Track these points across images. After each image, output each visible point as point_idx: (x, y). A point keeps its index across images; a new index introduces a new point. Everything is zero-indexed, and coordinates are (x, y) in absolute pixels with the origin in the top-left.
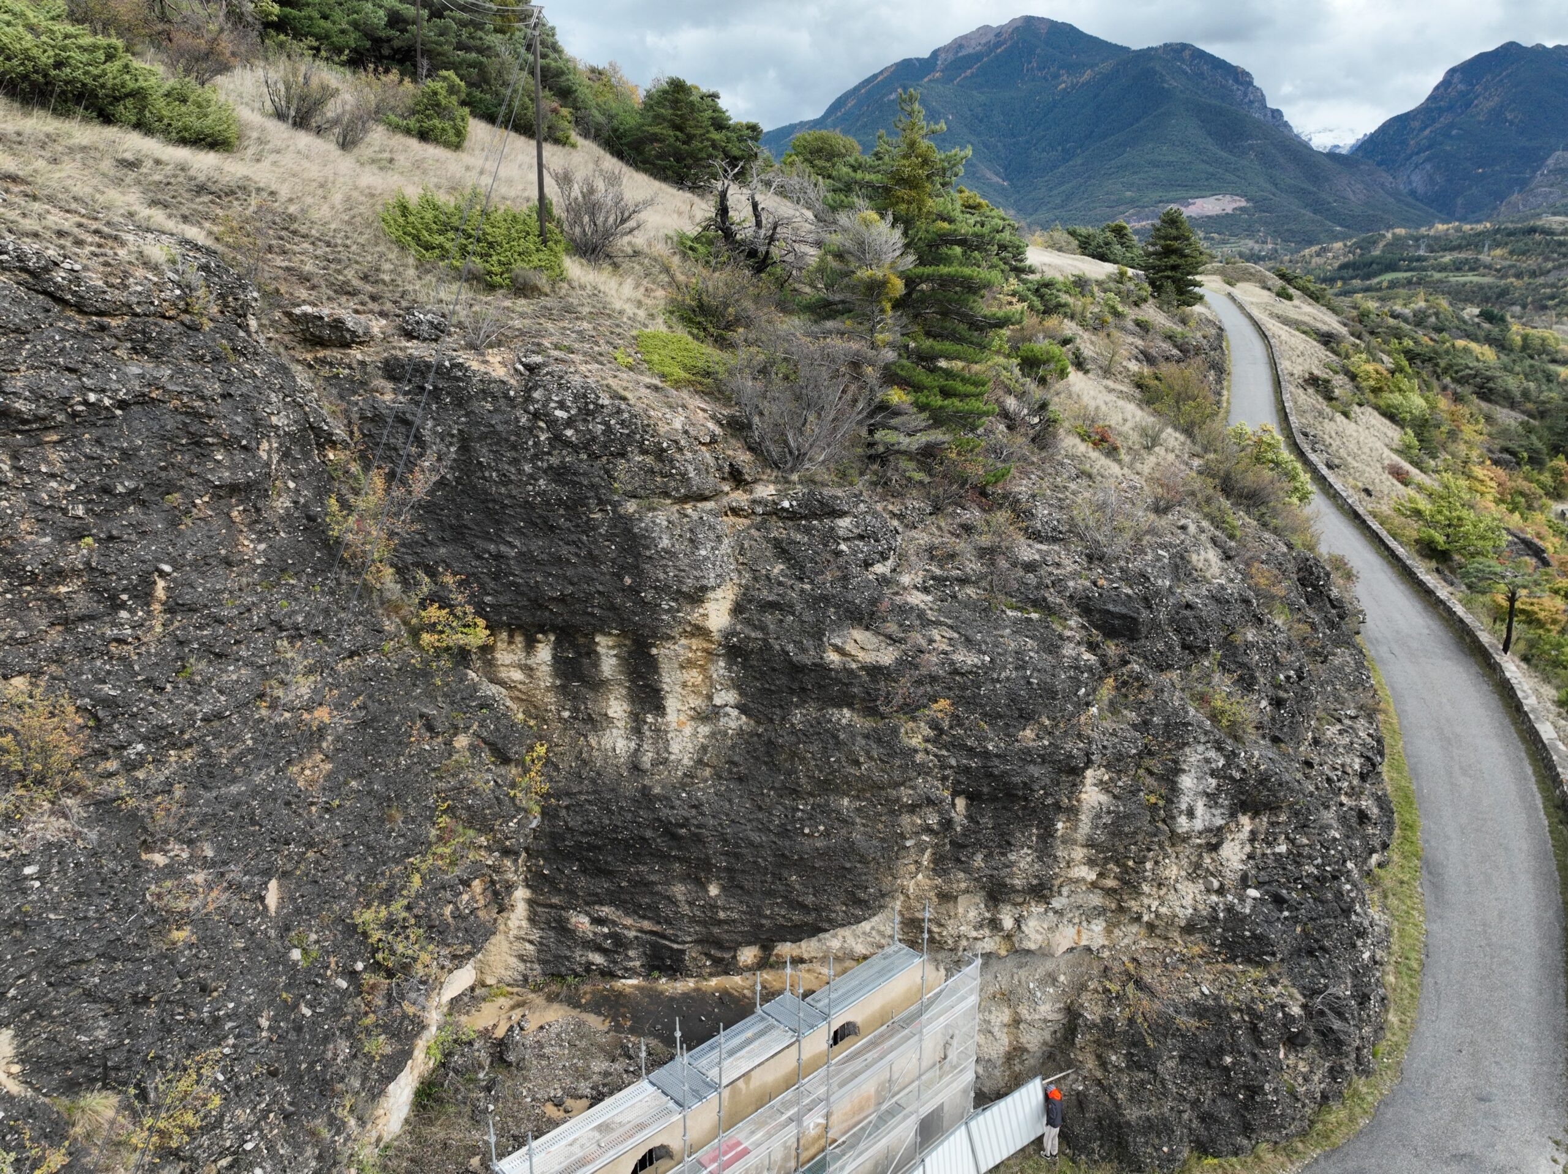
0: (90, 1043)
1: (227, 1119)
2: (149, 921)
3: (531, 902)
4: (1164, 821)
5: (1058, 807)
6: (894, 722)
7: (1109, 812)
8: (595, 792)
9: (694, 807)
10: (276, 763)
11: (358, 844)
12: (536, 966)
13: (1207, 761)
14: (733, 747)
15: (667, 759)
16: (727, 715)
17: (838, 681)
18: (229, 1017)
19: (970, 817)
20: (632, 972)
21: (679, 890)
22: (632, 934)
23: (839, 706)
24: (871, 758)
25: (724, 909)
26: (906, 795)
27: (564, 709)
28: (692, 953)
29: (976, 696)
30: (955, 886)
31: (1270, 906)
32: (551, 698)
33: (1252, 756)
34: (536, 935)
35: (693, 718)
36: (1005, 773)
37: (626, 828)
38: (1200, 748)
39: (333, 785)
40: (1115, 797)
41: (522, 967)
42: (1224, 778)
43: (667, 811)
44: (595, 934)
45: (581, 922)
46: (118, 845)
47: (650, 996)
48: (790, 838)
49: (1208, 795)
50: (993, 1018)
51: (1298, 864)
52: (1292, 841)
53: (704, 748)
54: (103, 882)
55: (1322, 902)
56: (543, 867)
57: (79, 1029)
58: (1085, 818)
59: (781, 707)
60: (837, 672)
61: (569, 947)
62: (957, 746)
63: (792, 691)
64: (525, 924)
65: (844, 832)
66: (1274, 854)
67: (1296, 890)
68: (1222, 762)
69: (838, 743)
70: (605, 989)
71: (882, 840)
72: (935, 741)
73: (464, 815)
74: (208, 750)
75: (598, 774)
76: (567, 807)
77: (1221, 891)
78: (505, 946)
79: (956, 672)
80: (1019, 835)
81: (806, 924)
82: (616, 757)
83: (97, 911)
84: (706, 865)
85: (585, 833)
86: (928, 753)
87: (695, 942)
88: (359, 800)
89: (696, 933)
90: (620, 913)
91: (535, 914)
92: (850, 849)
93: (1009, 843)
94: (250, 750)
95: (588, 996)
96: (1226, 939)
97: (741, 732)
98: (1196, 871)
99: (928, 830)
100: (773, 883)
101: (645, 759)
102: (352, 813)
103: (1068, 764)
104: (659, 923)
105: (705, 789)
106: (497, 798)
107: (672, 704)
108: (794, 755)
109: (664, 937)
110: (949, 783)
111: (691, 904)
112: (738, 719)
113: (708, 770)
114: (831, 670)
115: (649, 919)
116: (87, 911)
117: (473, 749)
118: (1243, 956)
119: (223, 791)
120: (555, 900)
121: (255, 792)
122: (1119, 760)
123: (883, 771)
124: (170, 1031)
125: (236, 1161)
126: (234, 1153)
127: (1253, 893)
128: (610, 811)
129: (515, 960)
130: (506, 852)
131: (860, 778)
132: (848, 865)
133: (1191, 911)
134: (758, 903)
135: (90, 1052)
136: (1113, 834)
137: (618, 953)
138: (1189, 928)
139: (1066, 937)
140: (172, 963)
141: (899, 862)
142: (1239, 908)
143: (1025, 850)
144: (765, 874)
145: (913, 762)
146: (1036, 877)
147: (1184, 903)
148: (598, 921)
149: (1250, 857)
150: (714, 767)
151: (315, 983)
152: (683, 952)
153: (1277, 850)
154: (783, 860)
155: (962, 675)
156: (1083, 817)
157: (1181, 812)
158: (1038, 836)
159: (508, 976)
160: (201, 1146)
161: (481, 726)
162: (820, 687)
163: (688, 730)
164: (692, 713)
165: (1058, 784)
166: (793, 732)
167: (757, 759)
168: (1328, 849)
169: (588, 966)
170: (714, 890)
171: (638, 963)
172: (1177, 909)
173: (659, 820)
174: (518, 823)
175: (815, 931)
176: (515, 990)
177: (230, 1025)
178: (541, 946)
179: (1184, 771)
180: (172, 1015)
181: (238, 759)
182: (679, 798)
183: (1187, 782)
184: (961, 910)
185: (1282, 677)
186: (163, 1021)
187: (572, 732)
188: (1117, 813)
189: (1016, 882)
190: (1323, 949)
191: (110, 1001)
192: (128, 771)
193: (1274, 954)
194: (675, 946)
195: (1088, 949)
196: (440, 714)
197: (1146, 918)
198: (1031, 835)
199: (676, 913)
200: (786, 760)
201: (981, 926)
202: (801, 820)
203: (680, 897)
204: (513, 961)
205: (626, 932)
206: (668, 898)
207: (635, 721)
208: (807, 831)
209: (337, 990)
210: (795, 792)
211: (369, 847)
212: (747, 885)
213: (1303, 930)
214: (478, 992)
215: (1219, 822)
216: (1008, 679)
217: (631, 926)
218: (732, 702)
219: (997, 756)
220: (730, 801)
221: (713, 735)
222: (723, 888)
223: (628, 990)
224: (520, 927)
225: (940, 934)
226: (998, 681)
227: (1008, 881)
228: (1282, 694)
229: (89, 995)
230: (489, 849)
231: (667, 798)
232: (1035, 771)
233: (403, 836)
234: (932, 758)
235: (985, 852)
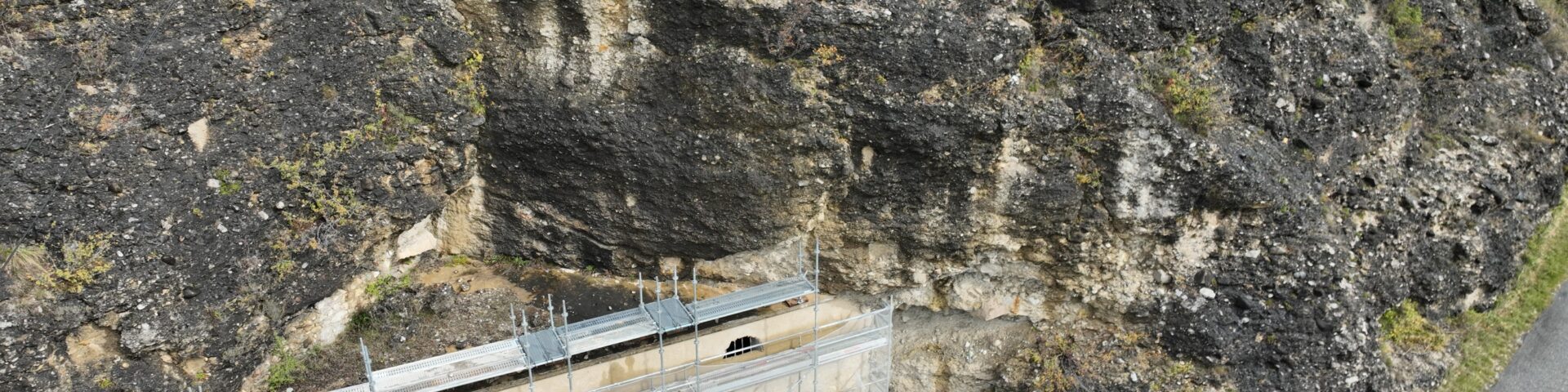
0: (20, 209)
1: (120, 283)
2: (67, 131)
3: (486, 191)
4: (1102, 203)
5: (972, 174)
6: (783, 65)
7: (1028, 185)
8: (527, 101)
9: (605, 123)
10: (207, 33)
11: (294, 111)
12: (492, 245)
13: (1152, 147)
14: (644, 74)
15: (589, 79)
16: (640, 44)
17: (733, 21)
18: (133, 213)
19: (874, 169)
20: (569, 263)
21: (602, 198)
22: (566, 230)
23: (737, 46)
24: (761, 97)
25: (639, 219)
26: (797, 137)
27: (505, 25)
28: (617, 255)
29: (874, 49)
30: (859, 232)
31: (1229, 310)
32: (493, 13)
33: (1208, 149)
34: (490, 219)
35: (613, 44)
36: (901, 129)
37: (549, 135)
38: (1143, 133)
39: (272, 58)
40: (1039, 171)
41: (480, 244)
42: (1172, 168)
43: (582, 124)
44: (537, 225)
45: (525, 213)
46: (52, 73)
47: (578, 285)
48: (690, 163)
49: (1154, 184)
50: (920, 366)
51: (1271, 273)
52: (1269, 248)
53: (619, 72)
54: (32, 97)
55: (1295, 316)
56: (491, 161)
57: (12, 199)
58: (1003, 189)
59: (685, 41)
60: (731, 12)
61: (517, 233)
62: (854, 96)
63: (694, 28)
64: (481, 208)
65: (739, 163)
66: (1243, 258)
67: (1266, 298)
68: (1168, 151)
69: (732, 81)
70: (546, 274)
71: (775, 177)
72: (831, 88)
73: (406, 104)
74: (141, 13)
75: (530, 85)
76: (506, 111)
77: (1170, 285)
78: (466, 224)
79: (851, 23)
80: (929, 193)
81: (711, 244)
82: (547, 72)
83: (20, 116)
84: (618, 176)
85: (519, 136)
86: (820, 99)
87: (618, 245)
88: (296, 75)
89: (618, 237)
90: (556, 210)
91: (489, 201)
92: (744, 180)
93: (921, 202)
94: (181, 18)
95: (528, 276)
96: (1168, 333)
97: (651, 62)
98: (1146, 263)
99: (821, 173)
100: (679, 202)
101: (568, 76)
102: (287, 84)
103: (975, 129)
104: (586, 224)
105: (617, 110)
106: (435, 94)
107: (593, 28)
108: (694, 87)
109: (592, 237)
110: (848, 132)
111: (612, 211)
112: (648, 48)
113: (623, 92)
114: (725, 8)
115: (579, 219)
116: (13, 114)
117: (417, 49)
118: (1184, 352)
119: (153, 46)
120: (504, 192)
121: (181, 52)
122: (1044, 134)
123: (772, 110)
124: (84, 214)
125: (131, 315)
126: (130, 309)
127: (1208, 292)
128: (538, 119)
129: (475, 237)
130: (450, 142)
131: (751, 115)
132: (742, 195)
133: (1132, 299)
134: (667, 218)
135: (21, 216)
136: (1034, 207)
137: (558, 245)
138: (1131, 316)
139: (1000, 304)
140: (85, 165)
141: (793, 200)
142: (1186, 305)
143: (937, 209)
144: (673, 194)
145: (802, 106)
146: (946, 236)
147: (1127, 290)
148: (540, 215)
149: (1213, 256)
150: (628, 91)
151: (233, 209)
152: (610, 252)
153: (1248, 254)
154: (686, 185)
155: (859, 26)
156: (1001, 186)
157: (1122, 197)
158: (951, 198)
159: (469, 249)
160: (101, 298)
161: (426, 30)
162: (719, 25)
163: (607, 55)
164: (612, 39)
165: (968, 149)
166: (694, 65)
167: (664, 87)
168: (1315, 263)
169: (534, 252)
170: (631, 202)
171: (574, 256)
172: (1118, 296)
173: (573, 131)
174: (459, 118)
175: (722, 253)
176: (475, 261)
177: (131, 220)
178: (495, 229)
179: (1125, 155)
180: (86, 203)
181: (170, 24)
182: (592, 114)
183: (1127, 167)
184: (872, 257)
185: (1326, 78)
186: (79, 206)
187: (513, 46)
188: (1038, 187)
189: (924, 238)
190: (1287, 363)
191: (33, 183)
192: (71, 19)
193: (1219, 356)
194: (601, 246)
195: (1029, 321)
196: (386, 15)
197: (1086, 299)
198: (942, 196)
199: (600, 217)
200: (688, 91)
201: (893, 276)
202: (699, 147)
203: (602, 204)
204: (474, 238)
205: (560, 227)
206: (591, 202)
207: (565, 41)
208: (704, 158)
209: (259, 220)
210: (695, 122)
211: (304, 116)
212: (658, 201)
213: (1265, 340)
214: (443, 257)
215: (1167, 213)
216: (912, 36)
217: (566, 224)
218: (643, 32)
219: (894, 111)
220: (638, 122)
221: (628, 61)
222: (639, 202)
223: (563, 276)
224: (477, 210)
225: (847, 274)
226: (899, 36)
227: (915, 236)
228: (1322, 97)
229: (19, 176)
230: (431, 135)
231: (582, 113)
232: (937, 131)
233: (336, 111)
234: (824, 104)
235: (895, 205)
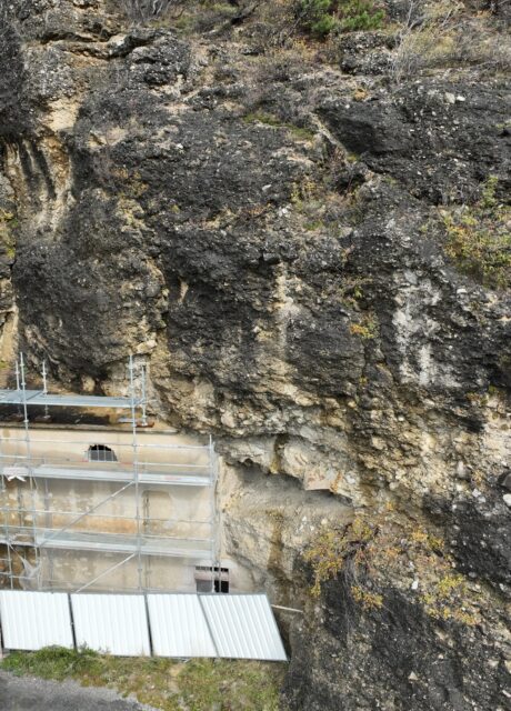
3: (18, 316)
4: (384, 363)
5: (255, 312)
7: (298, 326)
8: (25, 245)
14: (68, 219)
16: (68, 196)
21: (50, 319)
22: (41, 346)
23: (100, 187)
26: (122, 261)
32: (26, 188)
34: (18, 337)
35: (63, 201)
38: (410, 276)
40: (313, 314)
42: (445, 321)
44: (32, 343)
45: (28, 333)
48: (75, 286)
56: (18, 293)
60: (92, 156)
65: (94, 285)
68: (437, 298)
69: (90, 213)
71: (110, 297)
72: (145, 218)
75: (28, 234)
76: (19, 255)
77: (468, 481)
82: (37, 225)
86: (136, 227)
87: (59, 360)
89: (57, 353)
91: (19, 324)
92: (96, 300)
93: (222, 339)
99: (137, 295)
100: (74, 322)
101: (42, 226)
104: (47, 342)
109: (49, 351)
110: (160, 261)
111: (53, 330)
112: (70, 199)
115: (45, 338)
120: (23, 317)
122: (313, 272)
132: (95, 313)
136: (308, 354)
139: (321, 477)
141: (123, 320)
142: (482, 509)
143: (232, 347)
152: (57, 366)
156: (280, 327)
157: (402, 357)
158: (243, 337)
163: (59, 209)
167: (74, 228)
169: (33, 364)
170: (61, 323)
172: (417, 485)
178: (19, 345)
179: (398, 305)
182: (39, 249)
194: (52, 360)
195: (351, 504)
197: (392, 486)
199: (50, 335)
202: (78, 272)
205: (38, 344)
206: (46, 323)
212: (67, 321)
216: (198, 167)
217: (41, 341)
218: (70, 187)
221: (64, 211)
226: (190, 168)
231: (35, 249)
234: (138, 231)
235: (204, 341)
